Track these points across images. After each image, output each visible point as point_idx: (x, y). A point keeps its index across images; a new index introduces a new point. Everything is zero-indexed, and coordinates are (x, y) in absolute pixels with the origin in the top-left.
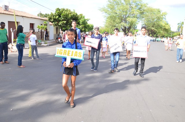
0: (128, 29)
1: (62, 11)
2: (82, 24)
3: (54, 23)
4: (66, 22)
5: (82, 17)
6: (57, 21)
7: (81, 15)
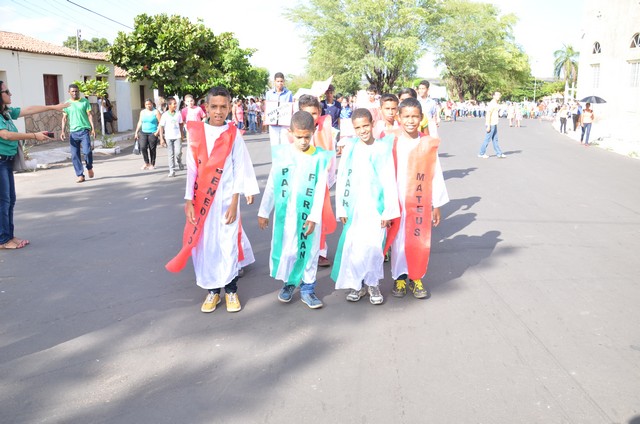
0: (387, 77)
1: (160, 26)
2: (232, 70)
3: (131, 70)
4: (176, 66)
5: (231, 42)
6: (144, 61)
7: (228, 36)
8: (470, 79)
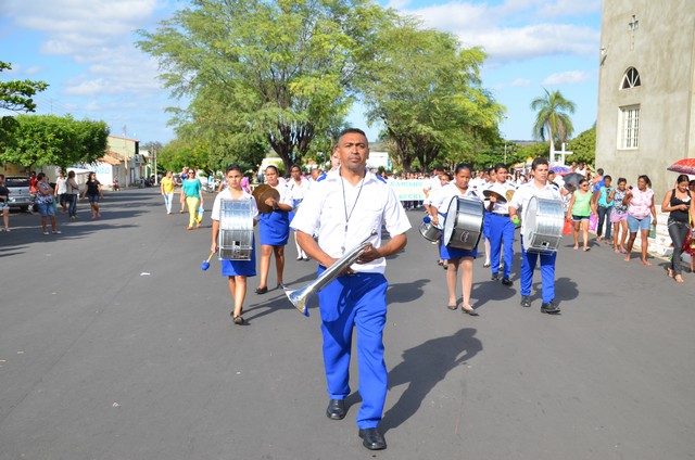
0: (298, 138)
8: (419, 140)
